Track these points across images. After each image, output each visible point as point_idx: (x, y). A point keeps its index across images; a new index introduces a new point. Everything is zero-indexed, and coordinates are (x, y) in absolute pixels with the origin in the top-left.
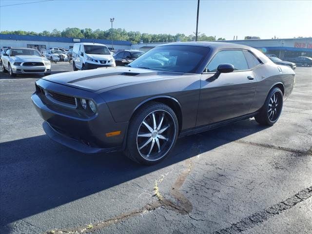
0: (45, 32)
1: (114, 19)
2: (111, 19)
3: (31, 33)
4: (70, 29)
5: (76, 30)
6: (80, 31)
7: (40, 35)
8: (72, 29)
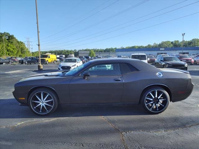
0: (149, 45)
1: (184, 34)
2: (183, 34)
3: (141, 47)
4: (164, 42)
5: (168, 42)
6: (170, 43)
7: (146, 47)
8: (165, 42)
